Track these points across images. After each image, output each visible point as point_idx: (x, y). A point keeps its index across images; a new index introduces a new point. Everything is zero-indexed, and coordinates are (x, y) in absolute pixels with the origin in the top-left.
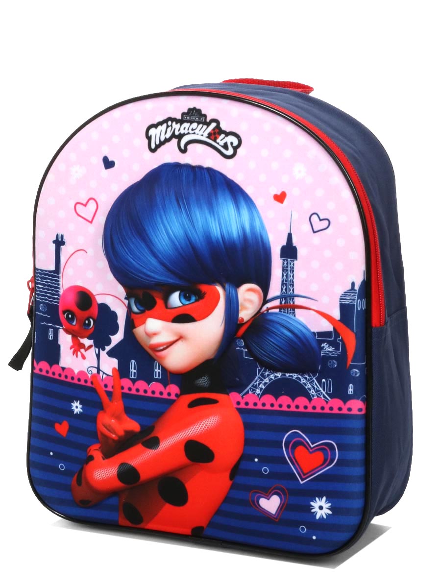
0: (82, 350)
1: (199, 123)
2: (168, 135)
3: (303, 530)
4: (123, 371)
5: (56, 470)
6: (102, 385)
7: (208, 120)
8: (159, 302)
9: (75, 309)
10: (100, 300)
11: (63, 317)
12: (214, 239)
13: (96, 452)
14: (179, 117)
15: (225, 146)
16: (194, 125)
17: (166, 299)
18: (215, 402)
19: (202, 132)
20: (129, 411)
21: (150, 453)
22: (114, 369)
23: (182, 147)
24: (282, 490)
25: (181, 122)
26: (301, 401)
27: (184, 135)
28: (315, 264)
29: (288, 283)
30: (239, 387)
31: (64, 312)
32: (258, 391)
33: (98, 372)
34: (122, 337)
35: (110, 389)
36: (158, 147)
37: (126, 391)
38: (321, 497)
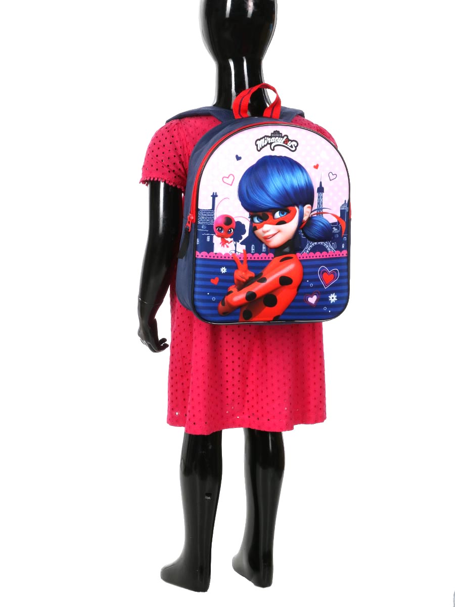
0: (227, 244)
1: (279, 137)
2: (265, 144)
3: (325, 309)
4: (248, 250)
5: (210, 301)
6: (239, 258)
7: (283, 136)
8: (270, 217)
9: (223, 226)
10: (236, 220)
11: (215, 230)
12: (295, 187)
13: (233, 289)
14: (270, 135)
15: (292, 146)
16: (277, 138)
17: (273, 215)
18: (292, 258)
19: (280, 141)
20: (250, 268)
21: (263, 285)
22: (244, 250)
23: (272, 148)
24: (318, 292)
25: (271, 137)
26: (324, 253)
27: (273, 143)
28: (331, 194)
29: (320, 203)
30: (300, 250)
31: (217, 228)
32: (307, 251)
33: (236, 253)
34: (248, 235)
35: (242, 259)
36: (261, 149)
37: (249, 259)
38: (333, 293)
